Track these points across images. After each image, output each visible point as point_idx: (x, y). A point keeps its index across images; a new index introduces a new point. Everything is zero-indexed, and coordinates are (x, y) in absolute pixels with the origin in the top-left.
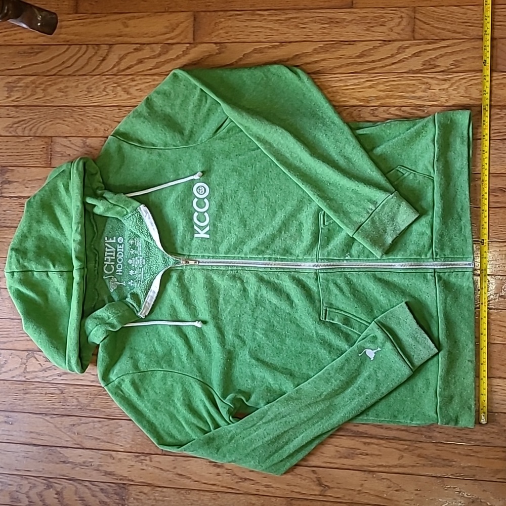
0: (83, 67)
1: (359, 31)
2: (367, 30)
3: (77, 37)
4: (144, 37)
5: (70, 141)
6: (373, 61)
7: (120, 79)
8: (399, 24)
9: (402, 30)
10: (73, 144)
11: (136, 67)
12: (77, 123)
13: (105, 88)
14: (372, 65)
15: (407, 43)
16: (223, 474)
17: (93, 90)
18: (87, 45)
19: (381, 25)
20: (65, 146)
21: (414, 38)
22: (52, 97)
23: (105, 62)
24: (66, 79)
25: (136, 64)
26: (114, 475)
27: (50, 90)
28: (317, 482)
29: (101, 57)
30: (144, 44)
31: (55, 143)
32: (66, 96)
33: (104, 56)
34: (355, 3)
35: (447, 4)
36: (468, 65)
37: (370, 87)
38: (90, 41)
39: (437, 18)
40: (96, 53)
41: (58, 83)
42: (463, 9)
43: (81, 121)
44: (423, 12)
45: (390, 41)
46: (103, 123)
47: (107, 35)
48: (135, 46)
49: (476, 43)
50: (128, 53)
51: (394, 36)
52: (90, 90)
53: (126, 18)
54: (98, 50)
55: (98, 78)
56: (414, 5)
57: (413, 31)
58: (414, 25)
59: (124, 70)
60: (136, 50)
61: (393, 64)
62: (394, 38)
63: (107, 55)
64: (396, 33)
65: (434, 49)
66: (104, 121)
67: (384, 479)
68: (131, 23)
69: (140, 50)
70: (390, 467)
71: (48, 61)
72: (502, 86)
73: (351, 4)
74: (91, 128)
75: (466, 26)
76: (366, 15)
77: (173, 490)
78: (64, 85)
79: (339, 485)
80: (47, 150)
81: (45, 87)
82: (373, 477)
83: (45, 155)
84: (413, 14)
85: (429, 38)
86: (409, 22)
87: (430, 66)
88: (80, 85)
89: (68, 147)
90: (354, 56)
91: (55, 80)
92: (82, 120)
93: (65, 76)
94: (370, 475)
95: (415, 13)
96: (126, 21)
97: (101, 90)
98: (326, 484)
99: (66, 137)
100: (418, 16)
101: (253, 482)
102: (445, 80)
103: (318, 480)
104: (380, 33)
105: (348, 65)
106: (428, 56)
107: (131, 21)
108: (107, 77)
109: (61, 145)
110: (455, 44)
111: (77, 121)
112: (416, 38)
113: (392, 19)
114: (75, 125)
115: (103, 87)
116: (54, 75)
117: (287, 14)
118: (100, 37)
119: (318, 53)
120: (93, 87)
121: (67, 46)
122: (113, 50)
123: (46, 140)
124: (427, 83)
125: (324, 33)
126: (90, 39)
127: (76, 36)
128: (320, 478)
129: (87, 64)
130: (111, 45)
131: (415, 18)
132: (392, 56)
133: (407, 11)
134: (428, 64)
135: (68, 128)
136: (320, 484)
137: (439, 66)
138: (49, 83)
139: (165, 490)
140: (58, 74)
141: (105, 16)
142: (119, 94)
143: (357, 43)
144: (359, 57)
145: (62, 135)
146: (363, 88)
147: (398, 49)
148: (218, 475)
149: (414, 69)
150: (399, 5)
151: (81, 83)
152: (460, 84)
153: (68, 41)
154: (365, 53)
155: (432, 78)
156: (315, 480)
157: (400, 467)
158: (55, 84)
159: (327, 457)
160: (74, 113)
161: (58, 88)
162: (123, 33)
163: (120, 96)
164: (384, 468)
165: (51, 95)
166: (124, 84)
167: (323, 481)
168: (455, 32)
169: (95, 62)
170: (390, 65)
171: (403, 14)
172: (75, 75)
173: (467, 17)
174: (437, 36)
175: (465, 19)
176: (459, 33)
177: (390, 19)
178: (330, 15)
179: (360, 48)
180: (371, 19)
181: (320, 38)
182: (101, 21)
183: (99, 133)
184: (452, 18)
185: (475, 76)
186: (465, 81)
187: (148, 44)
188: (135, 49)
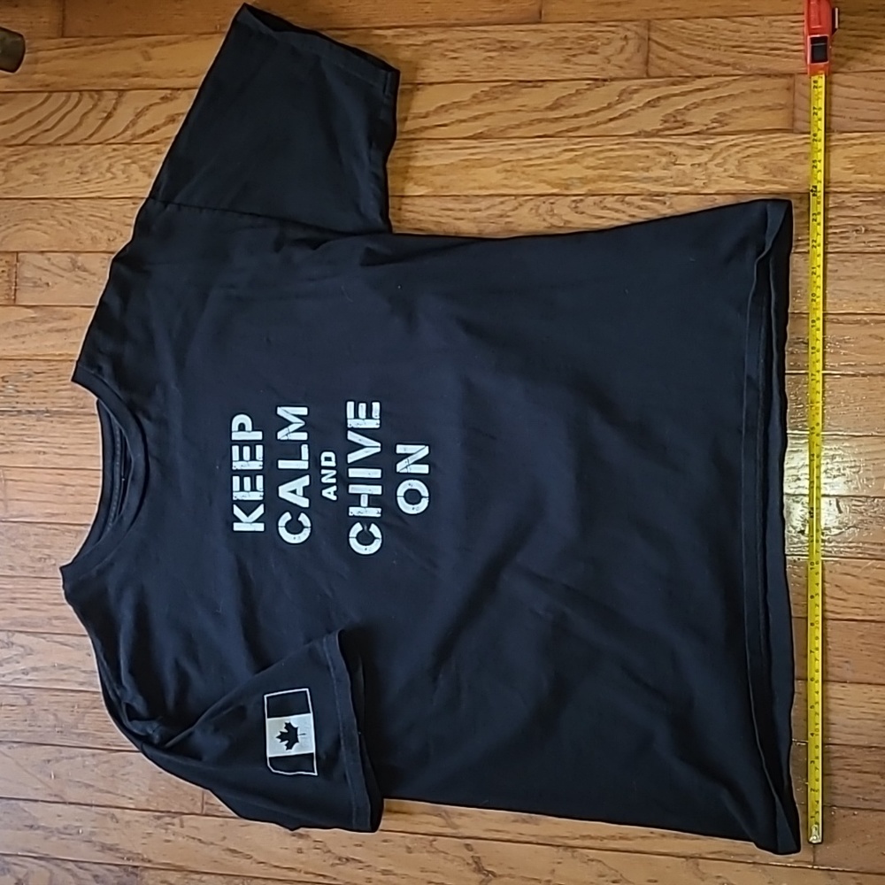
0: (72, 131)
1: (551, 63)
2: (567, 61)
3: (64, 78)
4: (179, 77)
5: (49, 259)
6: (576, 116)
7: (137, 150)
8: (622, 49)
9: (627, 60)
10: (53, 264)
11: (163, 129)
12: (61, 228)
13: (111, 166)
14: (574, 123)
15: (635, 84)
16: (308, 849)
17: (89, 170)
18: (80, 91)
19: (590, 53)
20: (40, 268)
21: (647, 74)
22: (20, 182)
23: (111, 120)
24: (43, 151)
25: (165, 124)
26: (117, 850)
27: (16, 170)
28: (474, 866)
29: (105, 112)
30: (179, 89)
31: (23, 263)
32: (43, 180)
33: (109, 110)
34: (545, 15)
35: (707, 15)
36: (743, 122)
37: (571, 161)
38: (84, 85)
39: (688, 38)
40: (95, 106)
41: (30, 158)
42: (734, 22)
43: (68, 225)
44: (665, 29)
45: (605, 80)
46: (106, 227)
47: (115, 75)
48: (163, 93)
49: (757, 83)
50: (151, 105)
51: (612, 72)
52: (85, 171)
53: (148, 45)
54: (99, 100)
55: (97, 149)
56: (649, 18)
57: (647, 62)
58: (649, 51)
59: (143, 135)
60: (165, 99)
61: (611, 120)
62: (612, 75)
63: (115, 109)
64: (616, 65)
65: (683, 94)
66: (107, 223)
67: (592, 860)
68: (155, 52)
69: (172, 100)
70: (602, 839)
71: (12, 121)
72: (802, 157)
73: (538, 15)
74: (85, 236)
75: (739, 52)
76: (564, 34)
77: (221, 878)
78: (40, 162)
79: (512, 872)
80: (8, 276)
81: (7, 166)
82: (573, 857)
83: (7, 284)
84: (646, 32)
85: (673, 74)
86: (640, 46)
87: (675, 123)
88: (67, 161)
89: (46, 270)
90: (543, 107)
91: (23, 153)
92: (70, 222)
93: (42, 146)
94: (569, 853)
95: (649, 30)
96: (148, 49)
97: (103, 170)
98: (489, 869)
99: (42, 252)
100: (654, 36)
101: (360, 865)
102: (702, 148)
103: (476, 863)
104: (588, 65)
105: (531, 123)
106: (673, 106)
107: (155, 49)
108: (114, 146)
109: (35, 266)
110: (719, 85)
111: (62, 225)
112: (652, 74)
113: (610, 42)
114: (58, 230)
115: (106, 164)
116: (23, 144)
117: (426, 34)
118: (103, 77)
119: (481, 102)
120: (89, 164)
121: (46, 94)
122: (124, 99)
123: (8, 258)
124: (670, 153)
125: (489, 67)
126: (85, 81)
127: (61, 76)
128: (479, 858)
129: (80, 124)
130: (121, 92)
131: (649, 39)
132: (610, 106)
133: (635, 28)
134: (673, 119)
135: (47, 237)
136: (479, 869)
137: (691, 124)
138: (15, 158)
139: (205, 877)
140: (30, 142)
141: (112, 42)
142: (134, 177)
143: (548, 84)
144: (550, 108)
145: (35, 249)
146: (558, 163)
147: (620, 95)
148: (300, 851)
149: (649, 129)
150: (620, 17)
151: (69, 158)
152: (729, 155)
153: (47, 86)
154: (563, 102)
155: (679, 145)
156: (471, 861)
157: (621, 838)
158: (24, 160)
159: (491, 820)
160: (56, 211)
161: (29, 166)
162: (141, 71)
163: (137, 180)
164: (593, 841)
165: (18, 180)
166: (142, 160)
167: (484, 864)
168: (719, 63)
169: (93, 121)
170: (606, 123)
171: (629, 34)
172: (59, 145)
173: (740, 37)
174: (689, 71)
175: (737, 41)
176: (728, 65)
177: (606, 41)
178: (500, 37)
179: (553, 92)
180: (573, 42)
181: (483, 76)
182: (104, 50)
183: (99, 245)
184: (715, 38)
185: (754, 141)
186: (736, 149)
187: (185, 89)
188: (162, 98)
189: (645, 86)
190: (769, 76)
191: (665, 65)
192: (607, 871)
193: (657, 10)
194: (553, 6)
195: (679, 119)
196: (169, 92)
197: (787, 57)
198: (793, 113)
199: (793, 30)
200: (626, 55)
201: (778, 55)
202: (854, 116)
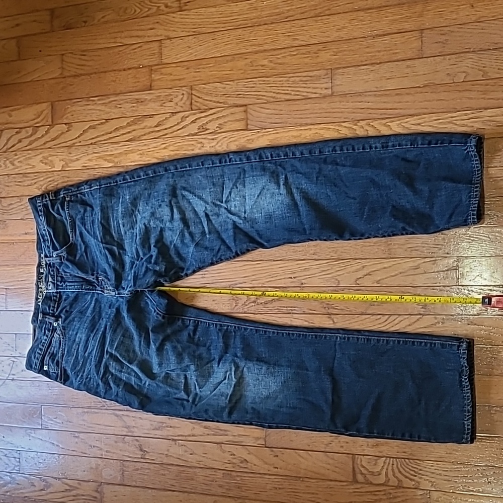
189: (191, 114)
190: (237, 106)
191: (198, 104)
192: (188, 450)
193: (194, 81)
194: (156, 83)
195: (204, 127)
196: (18, 130)
197: (244, 98)
198: (247, 122)
199: (246, 86)
200: (183, 101)
201: (240, 97)
202: (270, 121)
